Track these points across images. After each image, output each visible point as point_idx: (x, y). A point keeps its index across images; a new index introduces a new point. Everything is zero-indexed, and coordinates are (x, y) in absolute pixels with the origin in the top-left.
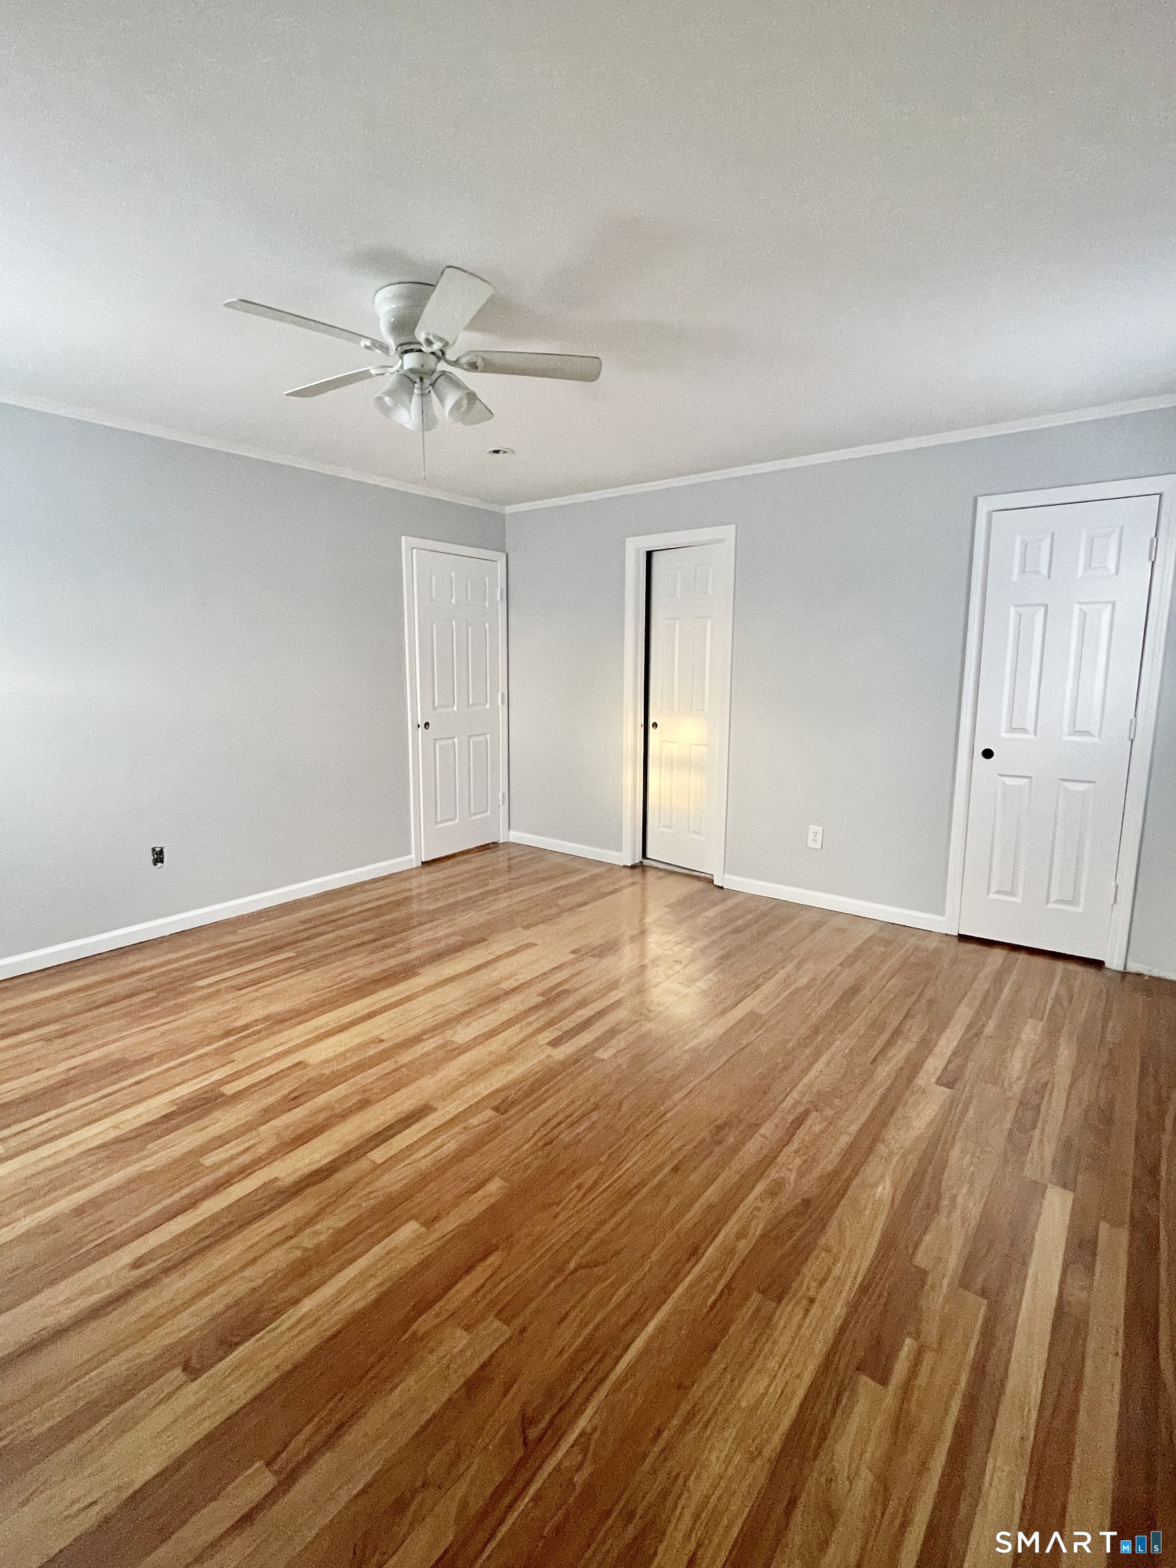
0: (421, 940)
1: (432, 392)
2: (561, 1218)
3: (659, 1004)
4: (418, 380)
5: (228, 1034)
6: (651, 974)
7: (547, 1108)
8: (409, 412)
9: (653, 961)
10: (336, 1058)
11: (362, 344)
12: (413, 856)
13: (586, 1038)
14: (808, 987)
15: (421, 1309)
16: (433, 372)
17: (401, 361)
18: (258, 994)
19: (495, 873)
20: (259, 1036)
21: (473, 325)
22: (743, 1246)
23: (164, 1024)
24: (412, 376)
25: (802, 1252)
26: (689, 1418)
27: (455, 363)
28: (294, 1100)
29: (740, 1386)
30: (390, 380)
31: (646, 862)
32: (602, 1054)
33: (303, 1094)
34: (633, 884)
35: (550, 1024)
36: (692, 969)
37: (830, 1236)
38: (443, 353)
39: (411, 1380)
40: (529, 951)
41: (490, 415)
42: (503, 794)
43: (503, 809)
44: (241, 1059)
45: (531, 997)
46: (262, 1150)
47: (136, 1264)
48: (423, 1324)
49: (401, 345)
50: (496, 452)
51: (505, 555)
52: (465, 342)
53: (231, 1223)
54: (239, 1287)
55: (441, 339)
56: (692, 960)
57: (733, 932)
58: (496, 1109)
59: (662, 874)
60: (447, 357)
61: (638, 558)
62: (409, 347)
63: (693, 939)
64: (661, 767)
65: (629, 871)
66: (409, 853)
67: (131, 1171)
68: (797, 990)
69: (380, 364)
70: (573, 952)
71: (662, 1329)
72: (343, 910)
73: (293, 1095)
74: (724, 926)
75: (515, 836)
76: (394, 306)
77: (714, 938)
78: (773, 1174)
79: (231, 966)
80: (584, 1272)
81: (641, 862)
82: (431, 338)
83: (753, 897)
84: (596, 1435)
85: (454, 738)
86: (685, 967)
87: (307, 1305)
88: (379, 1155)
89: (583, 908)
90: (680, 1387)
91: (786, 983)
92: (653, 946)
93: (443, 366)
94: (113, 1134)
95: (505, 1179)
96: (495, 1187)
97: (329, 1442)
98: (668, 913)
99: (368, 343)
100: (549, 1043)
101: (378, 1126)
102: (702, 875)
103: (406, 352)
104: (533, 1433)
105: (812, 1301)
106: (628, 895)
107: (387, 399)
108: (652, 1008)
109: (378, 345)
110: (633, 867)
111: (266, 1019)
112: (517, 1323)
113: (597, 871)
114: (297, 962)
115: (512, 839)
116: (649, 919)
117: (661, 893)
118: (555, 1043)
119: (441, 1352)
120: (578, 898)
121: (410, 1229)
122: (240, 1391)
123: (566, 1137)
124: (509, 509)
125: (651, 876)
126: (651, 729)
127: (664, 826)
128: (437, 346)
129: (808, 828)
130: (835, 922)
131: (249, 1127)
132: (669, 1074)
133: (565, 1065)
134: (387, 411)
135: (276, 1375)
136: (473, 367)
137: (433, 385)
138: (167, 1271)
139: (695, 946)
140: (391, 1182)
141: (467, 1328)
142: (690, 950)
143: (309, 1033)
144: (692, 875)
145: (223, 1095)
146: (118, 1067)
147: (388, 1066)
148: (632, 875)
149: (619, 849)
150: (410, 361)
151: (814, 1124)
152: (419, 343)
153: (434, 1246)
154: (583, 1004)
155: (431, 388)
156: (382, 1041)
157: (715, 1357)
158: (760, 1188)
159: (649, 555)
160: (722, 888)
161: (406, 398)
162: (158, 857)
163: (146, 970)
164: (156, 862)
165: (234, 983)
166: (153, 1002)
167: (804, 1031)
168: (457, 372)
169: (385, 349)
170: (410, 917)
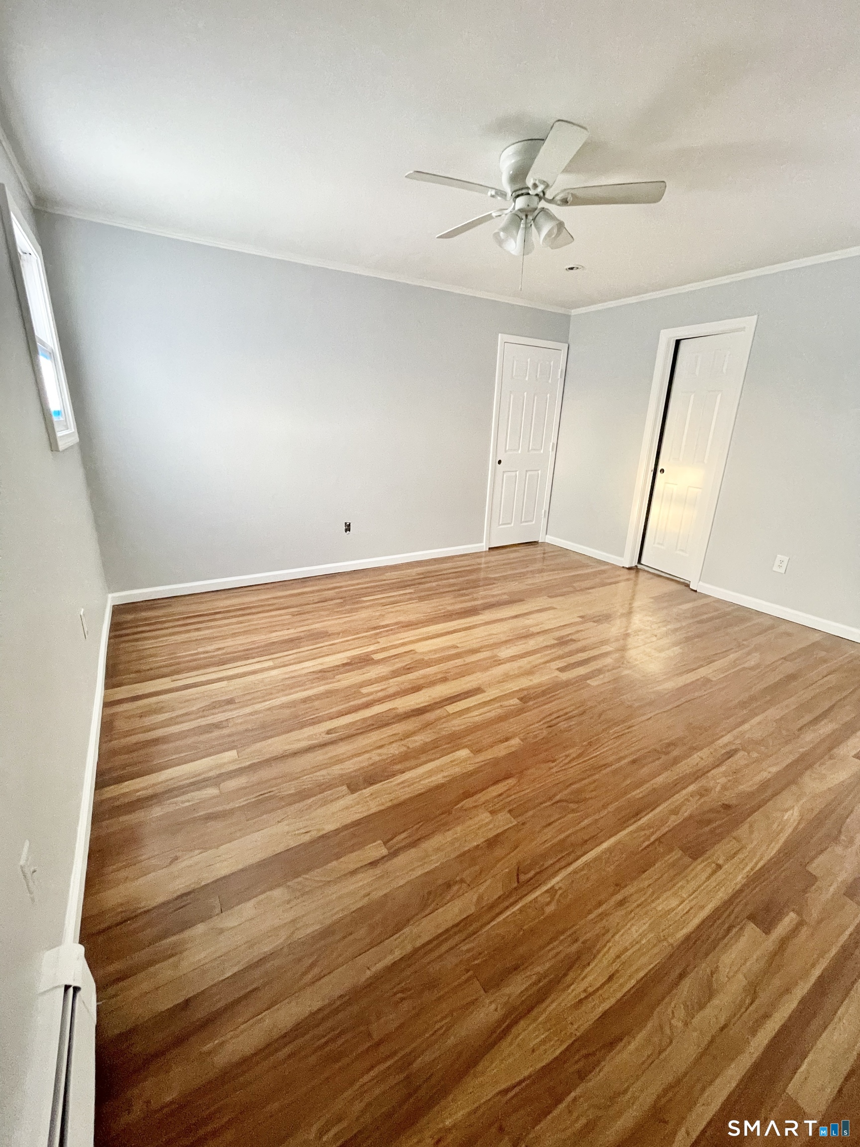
0: (482, 595)
1: (533, 226)
2: (554, 770)
3: (636, 660)
4: (524, 217)
5: (375, 628)
6: (630, 641)
7: (552, 706)
8: (516, 242)
9: (635, 632)
10: (430, 651)
11: (489, 194)
12: (484, 544)
13: (582, 671)
14: (752, 669)
15: (467, 795)
16: (536, 209)
17: (513, 204)
18: (393, 610)
19: (534, 561)
20: (393, 632)
21: (566, 170)
22: (674, 821)
23: (347, 617)
24: (520, 214)
25: (717, 837)
26: (621, 903)
27: (551, 201)
28: (408, 669)
29: (658, 898)
30: (505, 219)
31: (640, 566)
32: (593, 682)
33: (413, 668)
34: (628, 580)
35: (560, 657)
36: (665, 642)
37: (742, 831)
38: (544, 193)
39: (459, 829)
40: (551, 611)
41: (571, 238)
42: (545, 511)
43: (544, 521)
44: (383, 642)
45: (549, 640)
46: (391, 691)
47: (329, 732)
48: (468, 803)
49: (515, 191)
50: (572, 269)
51: (567, 345)
52: (561, 183)
53: (373, 725)
54: (375, 756)
55: (543, 182)
56: (666, 634)
57: (699, 622)
58: (521, 699)
59: (651, 576)
60: (547, 196)
61: (668, 343)
62: (520, 192)
63: (666, 622)
64: (662, 502)
65: (626, 571)
66: (482, 542)
67: (327, 687)
68: (744, 669)
69: (499, 208)
70: (581, 617)
71: (610, 850)
72: (442, 570)
73: (408, 667)
74: (693, 617)
75: (549, 539)
76: (513, 161)
77: (684, 624)
78: (703, 782)
79: (382, 592)
80: (565, 804)
81: (636, 566)
82: (537, 182)
83: (719, 601)
84: (560, 892)
85: (516, 471)
86: (657, 640)
87: (408, 775)
88: (451, 709)
89: (590, 591)
90: (617, 885)
91: (735, 663)
92: (637, 622)
93: (543, 204)
94: (320, 668)
95: (522, 740)
96: (515, 742)
97: (414, 844)
98: (652, 602)
99: (493, 193)
100: (558, 669)
101: (451, 694)
102: (682, 580)
103: (518, 196)
104: (523, 878)
105: (719, 867)
106: (623, 587)
107: (502, 234)
108: (631, 660)
109: (501, 194)
110: (630, 569)
111: (396, 623)
112: (520, 819)
113: (603, 568)
114: (414, 596)
115: (547, 541)
116: (636, 604)
117: (647, 588)
118: (561, 670)
119: (476, 819)
120: (587, 584)
121: (464, 753)
122: (374, 807)
123: (563, 725)
124: (574, 312)
125: (642, 576)
126: (658, 473)
127: (659, 544)
128: (541, 188)
129: (776, 556)
130: (783, 628)
131: (385, 678)
132: (637, 704)
133: (567, 684)
134: (500, 242)
135: (390, 804)
136: (565, 202)
137: (534, 220)
138: (342, 739)
139: (669, 627)
140: (457, 724)
141: (492, 813)
142: (665, 629)
143: (416, 636)
144: (672, 579)
145: (373, 659)
146: (324, 635)
147: (459, 662)
148: (630, 574)
149: (622, 555)
150: (521, 202)
151: (740, 758)
152: (528, 188)
153: (477, 765)
154: (583, 650)
155: (532, 222)
156: (458, 647)
157: (644, 876)
158: (692, 788)
159: (678, 342)
160: (696, 591)
161: (514, 232)
162: (348, 528)
163: (341, 587)
164: (346, 531)
165: (383, 601)
166: (341, 605)
167: (744, 696)
168: (553, 208)
169: (503, 194)
170: (478, 580)
